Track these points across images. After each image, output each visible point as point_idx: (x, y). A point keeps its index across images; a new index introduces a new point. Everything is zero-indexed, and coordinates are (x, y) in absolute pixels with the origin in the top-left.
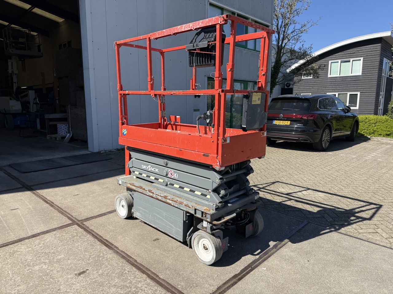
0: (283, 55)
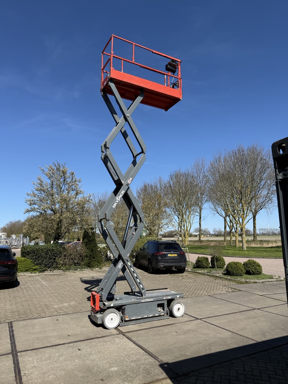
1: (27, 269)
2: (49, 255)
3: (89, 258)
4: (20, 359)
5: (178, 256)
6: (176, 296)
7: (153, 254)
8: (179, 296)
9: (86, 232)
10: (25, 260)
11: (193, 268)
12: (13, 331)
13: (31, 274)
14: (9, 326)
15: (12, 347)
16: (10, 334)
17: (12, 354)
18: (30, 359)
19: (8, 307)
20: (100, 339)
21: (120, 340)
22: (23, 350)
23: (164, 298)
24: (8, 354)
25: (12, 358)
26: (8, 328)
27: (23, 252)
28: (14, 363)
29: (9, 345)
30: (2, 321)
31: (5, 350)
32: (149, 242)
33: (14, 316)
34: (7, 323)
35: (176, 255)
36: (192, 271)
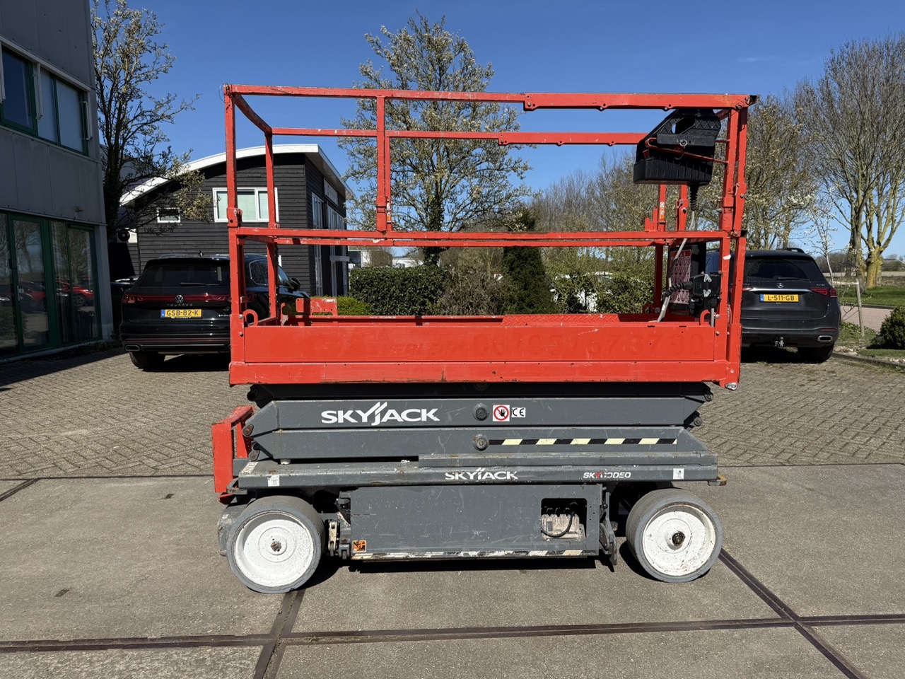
0: (122, 164)
2: (409, 293)
3: (518, 305)
5: (803, 303)
6: (667, 468)
8: (686, 472)
11: (868, 348)
23: (589, 476)
35: (796, 298)
36: (859, 356)
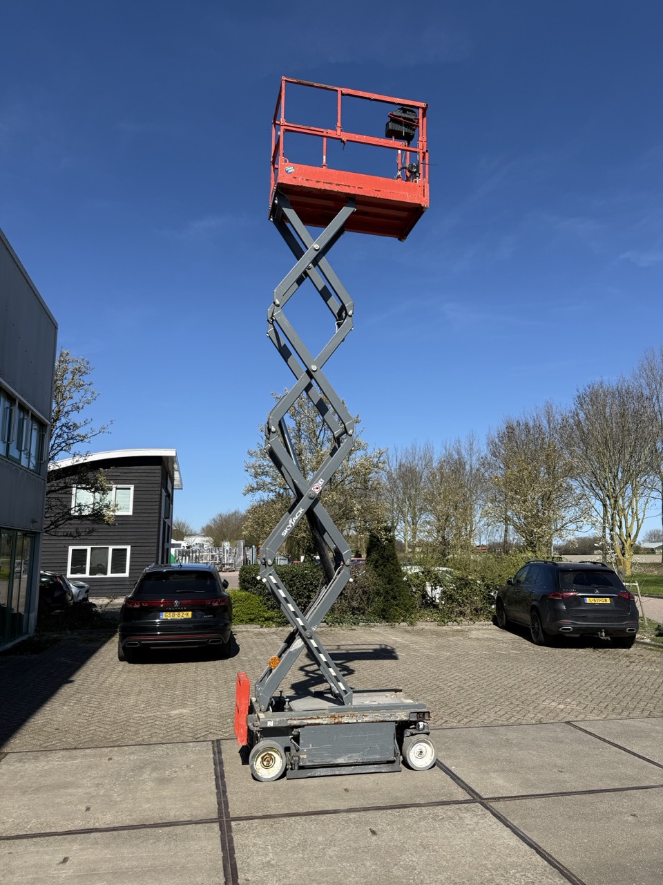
1: (253, 617)
2: (297, 588)
3: (384, 598)
4: (237, 839)
5: (613, 604)
7: (544, 597)
9: (375, 537)
10: (248, 597)
11: (657, 636)
12: (221, 763)
13: (261, 630)
14: (213, 749)
15: (219, 803)
16: (215, 770)
17: (218, 824)
18: (257, 840)
19: (212, 703)
20: (425, 810)
21: (475, 819)
22: (243, 815)
24: (212, 821)
25: (220, 833)
26: (212, 756)
27: (243, 580)
28: (223, 849)
29: (214, 799)
30: (199, 736)
31: (205, 811)
32: (532, 565)
33: (226, 726)
34: (210, 743)
35: (608, 601)
36: (653, 643)
